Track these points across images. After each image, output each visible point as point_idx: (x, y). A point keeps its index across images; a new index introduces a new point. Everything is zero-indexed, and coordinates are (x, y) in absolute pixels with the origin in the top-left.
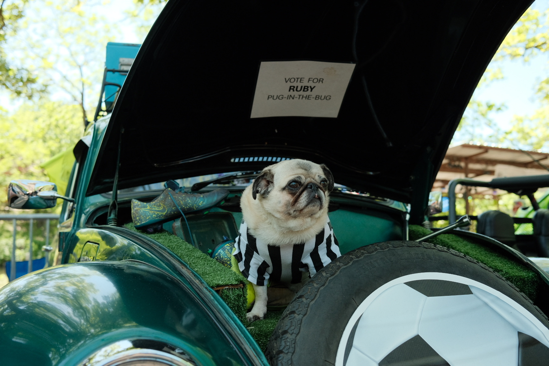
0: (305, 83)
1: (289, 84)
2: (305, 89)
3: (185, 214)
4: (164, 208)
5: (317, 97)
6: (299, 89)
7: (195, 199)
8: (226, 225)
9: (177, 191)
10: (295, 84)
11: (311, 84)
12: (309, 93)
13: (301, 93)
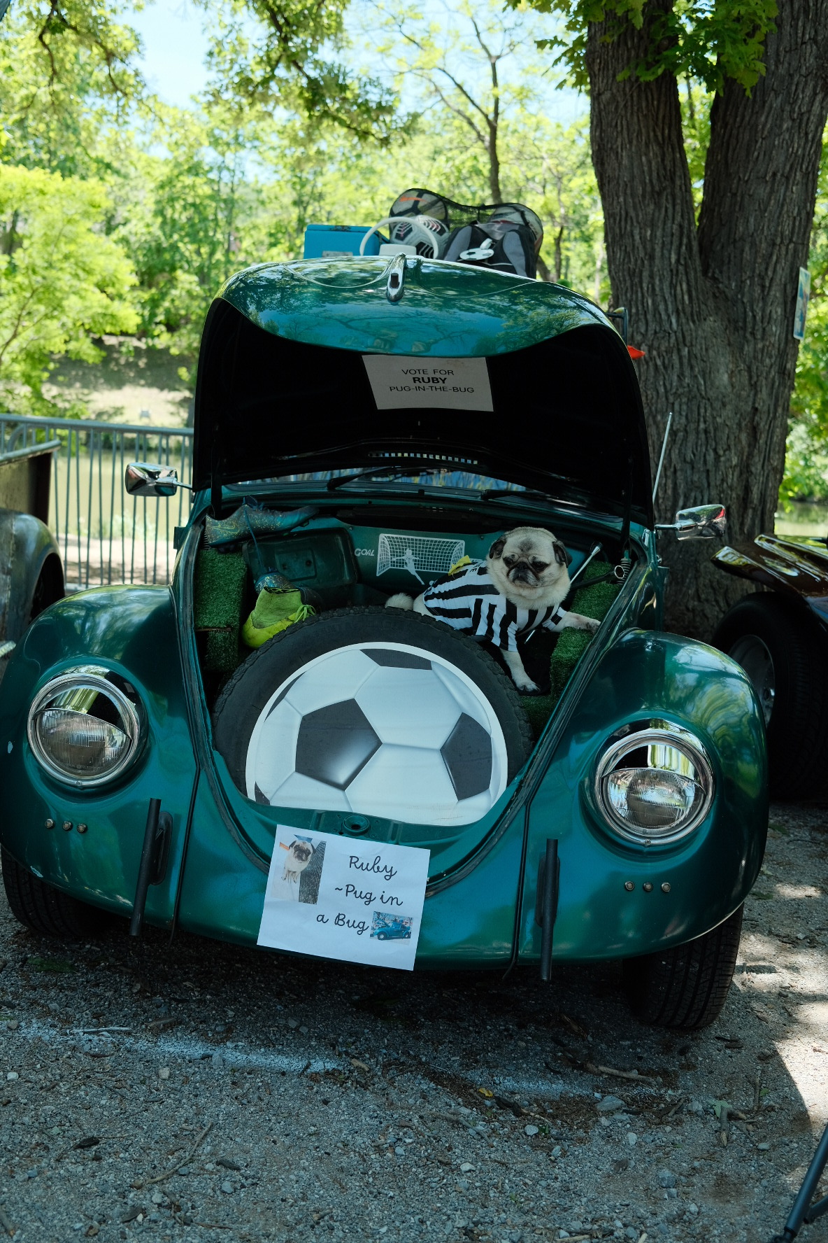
0: (431, 375)
1: (410, 377)
2: (435, 380)
3: (256, 536)
4: (237, 528)
5: (455, 389)
6: (426, 380)
7: (272, 518)
8: (340, 542)
9: (255, 508)
10: (417, 375)
11: (437, 375)
12: (441, 384)
13: (431, 384)
